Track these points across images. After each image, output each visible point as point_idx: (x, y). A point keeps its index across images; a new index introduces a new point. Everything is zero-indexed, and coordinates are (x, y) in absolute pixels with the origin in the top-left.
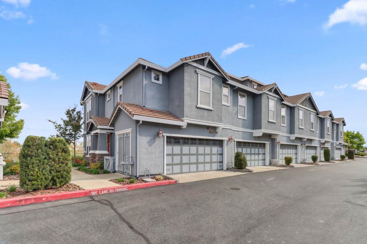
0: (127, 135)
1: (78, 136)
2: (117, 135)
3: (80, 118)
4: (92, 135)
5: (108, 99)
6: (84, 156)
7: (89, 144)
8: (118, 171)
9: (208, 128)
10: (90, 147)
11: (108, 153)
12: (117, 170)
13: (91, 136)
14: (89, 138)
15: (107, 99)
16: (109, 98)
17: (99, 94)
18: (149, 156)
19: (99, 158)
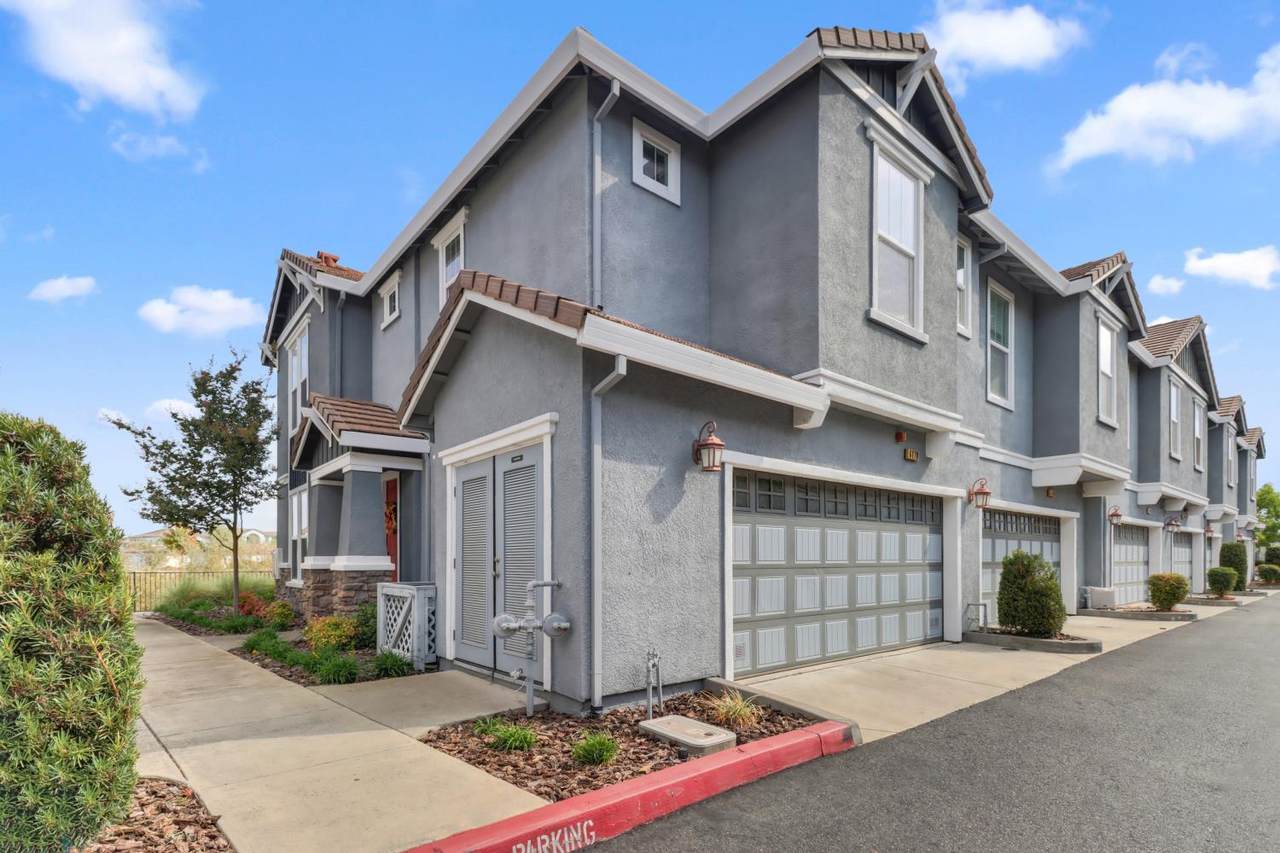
0: (517, 459)
1: (251, 493)
2: (449, 469)
3: (256, 412)
4: (313, 484)
5: (388, 319)
6: (280, 583)
7: (301, 525)
8: (456, 663)
9: (898, 437)
10: (304, 541)
11: (391, 567)
12: (450, 654)
13: (311, 489)
14: (301, 502)
15: (382, 321)
16: (392, 309)
17: (343, 296)
18: (651, 581)
19: (348, 589)
